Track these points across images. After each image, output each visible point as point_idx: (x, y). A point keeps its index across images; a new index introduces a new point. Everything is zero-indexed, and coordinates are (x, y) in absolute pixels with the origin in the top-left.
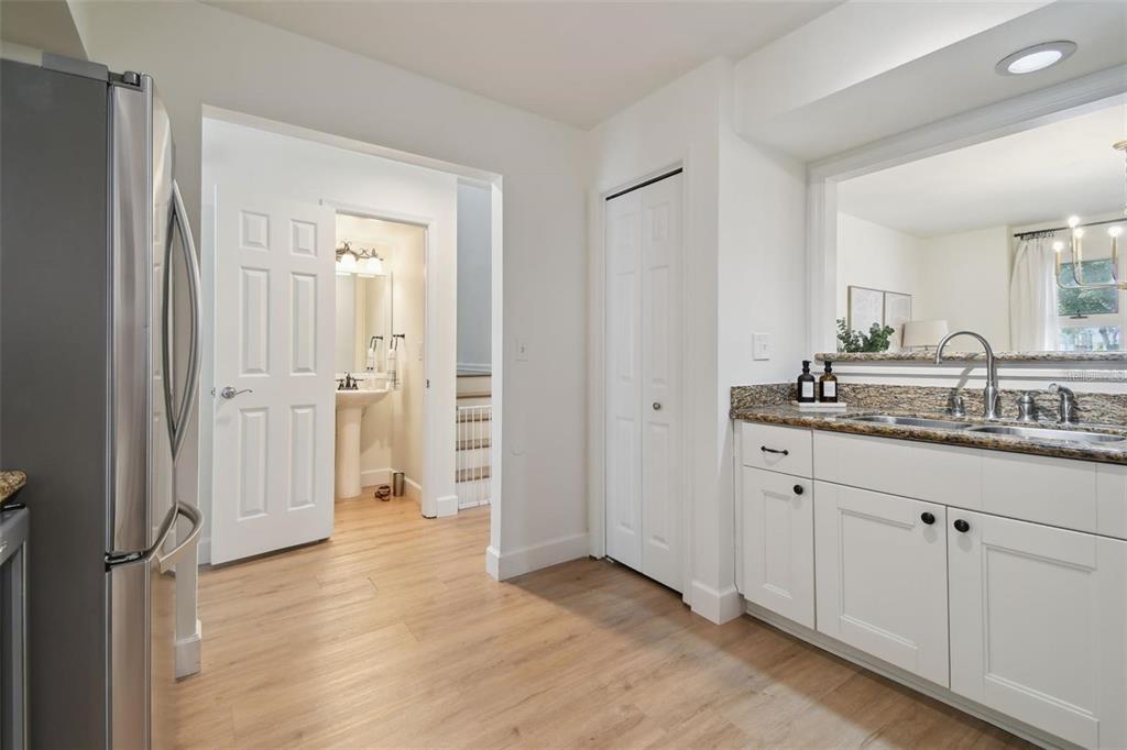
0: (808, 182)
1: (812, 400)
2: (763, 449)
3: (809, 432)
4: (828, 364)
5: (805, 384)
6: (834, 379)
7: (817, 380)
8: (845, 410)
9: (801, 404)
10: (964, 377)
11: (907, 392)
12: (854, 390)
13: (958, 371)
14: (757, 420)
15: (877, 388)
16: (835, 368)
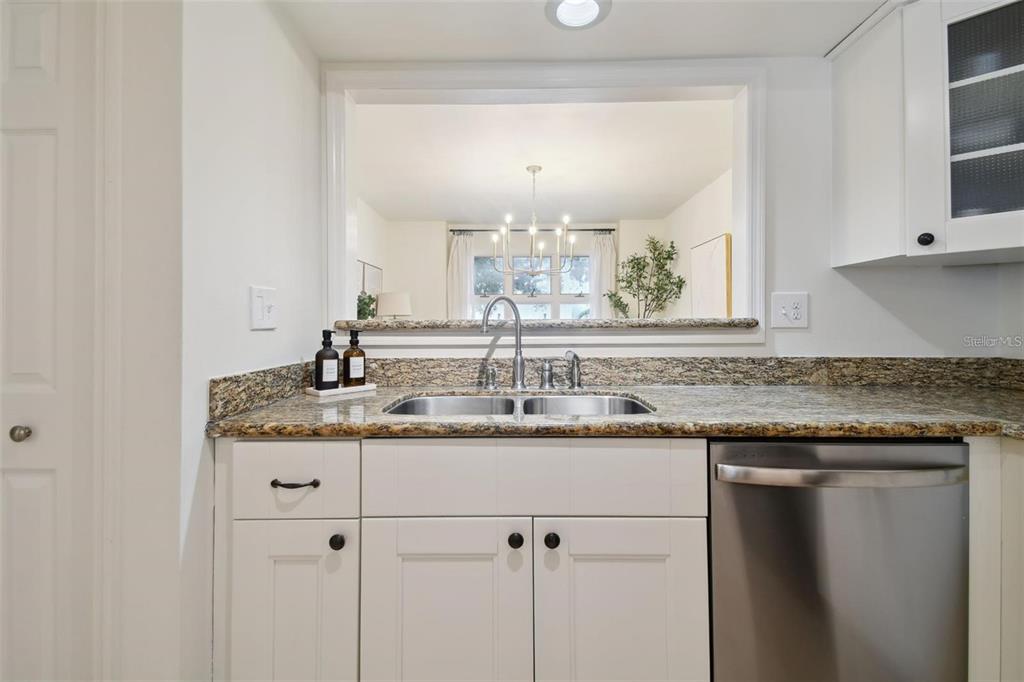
1: (334, 385)
2: (275, 484)
3: (356, 445)
4: (354, 334)
5: (326, 363)
6: (362, 354)
7: (341, 357)
8: (374, 394)
9: (322, 393)
10: (492, 347)
11: (440, 366)
12: (382, 366)
13: (488, 340)
14: (263, 435)
15: (409, 362)
16: (363, 340)
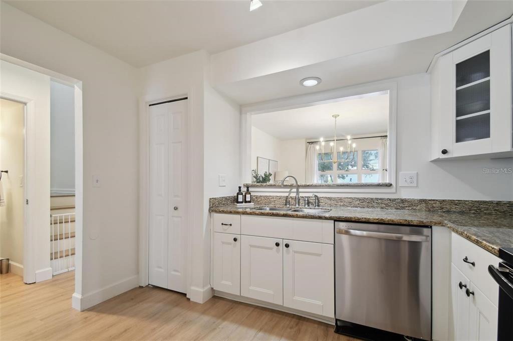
0: (241, 113)
1: (242, 202)
2: (223, 224)
4: (248, 188)
5: (239, 196)
6: (250, 194)
7: (244, 194)
8: (253, 206)
9: (238, 204)
10: (290, 192)
11: (273, 198)
12: (256, 198)
13: (288, 190)
14: (220, 212)
15: (264, 197)
16: (250, 189)
